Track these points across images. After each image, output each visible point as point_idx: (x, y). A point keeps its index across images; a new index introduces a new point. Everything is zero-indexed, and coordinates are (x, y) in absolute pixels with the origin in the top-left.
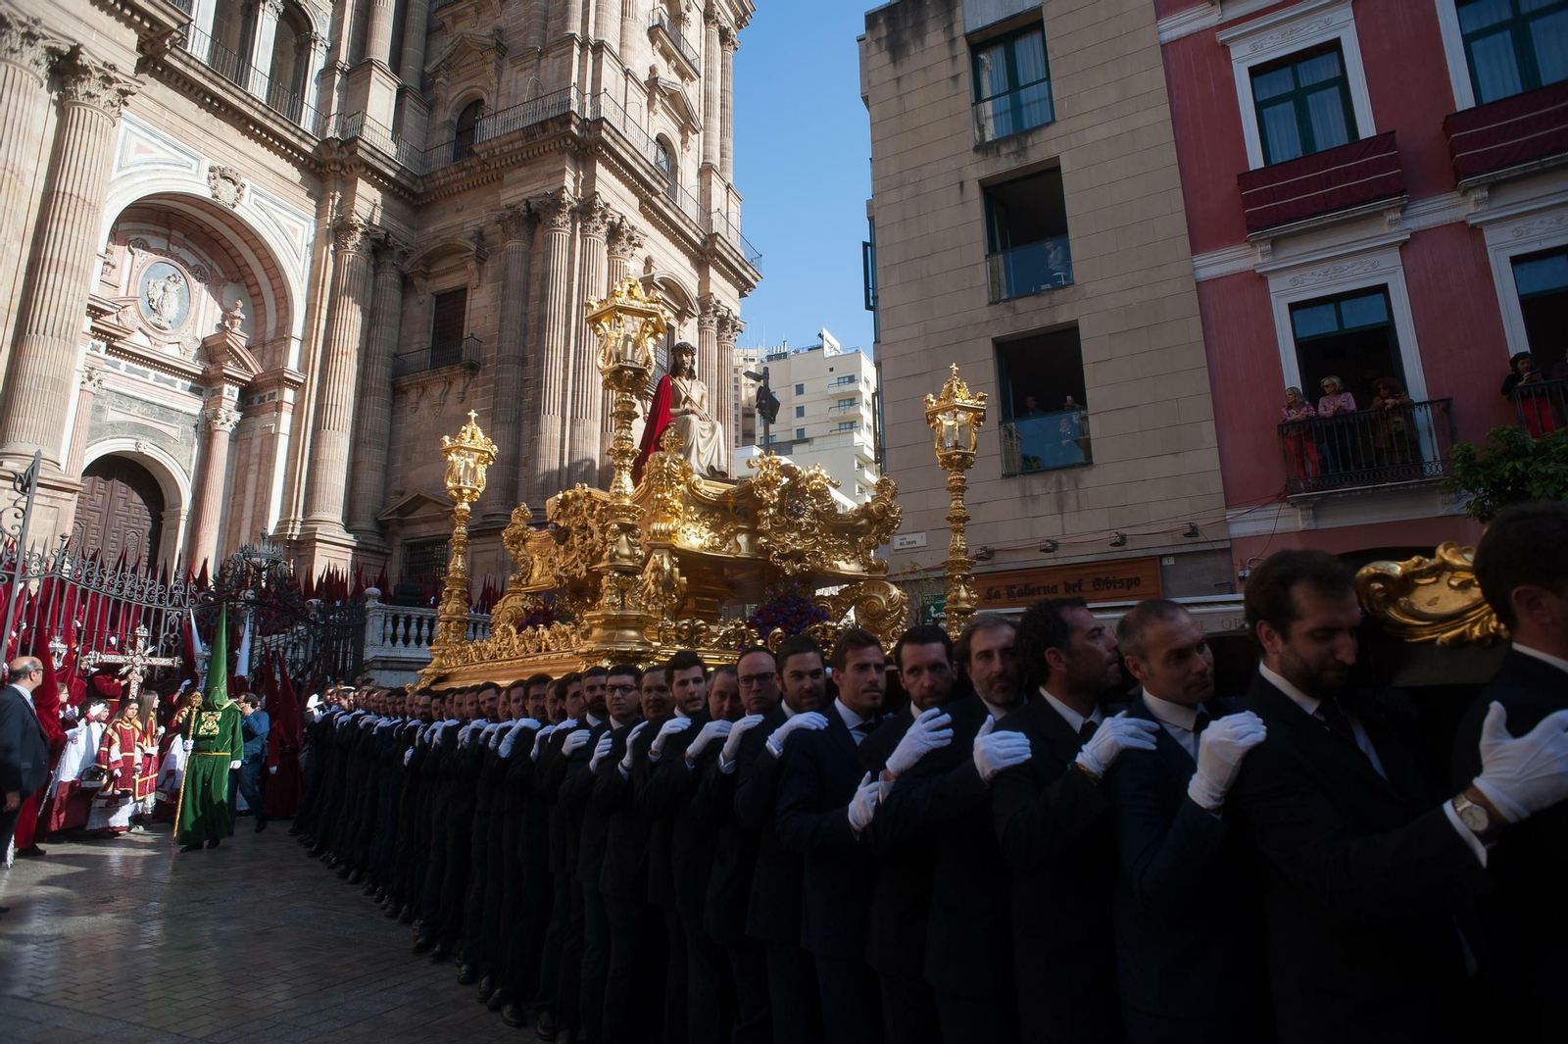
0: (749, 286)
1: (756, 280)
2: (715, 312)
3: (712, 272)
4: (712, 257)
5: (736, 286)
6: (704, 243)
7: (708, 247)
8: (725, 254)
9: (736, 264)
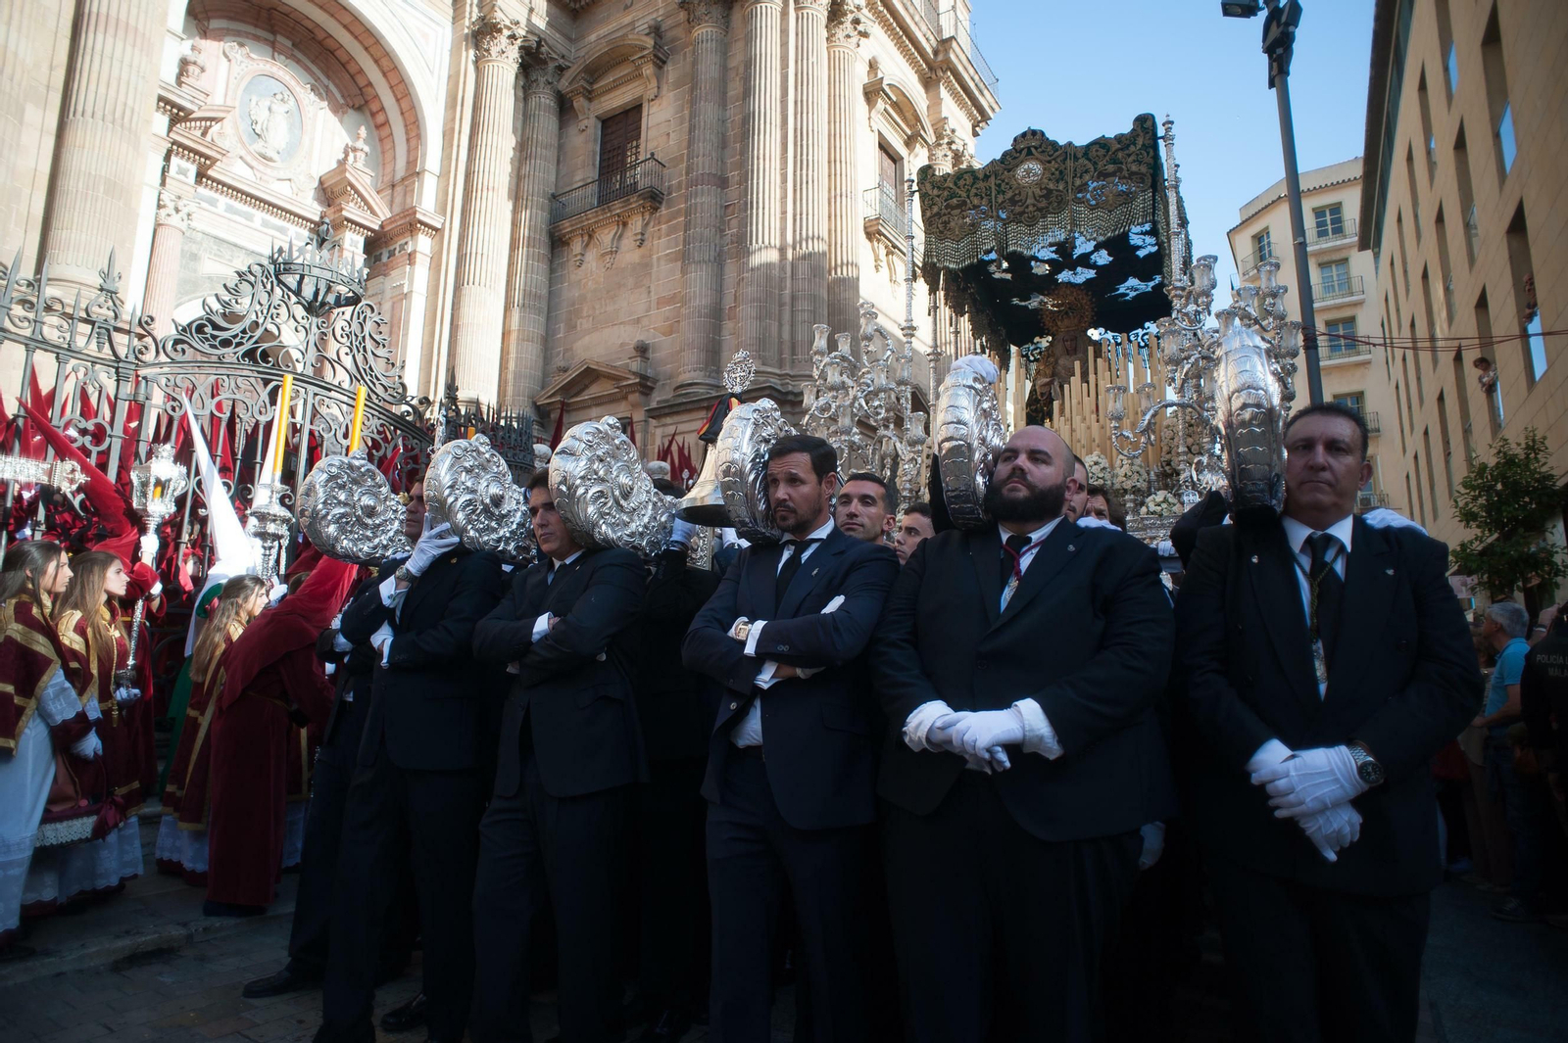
0: (985, 117)
1: (993, 110)
2: (950, 143)
3: (944, 92)
4: (944, 72)
5: (970, 115)
6: (936, 53)
7: (940, 57)
8: (960, 69)
9: (972, 85)
